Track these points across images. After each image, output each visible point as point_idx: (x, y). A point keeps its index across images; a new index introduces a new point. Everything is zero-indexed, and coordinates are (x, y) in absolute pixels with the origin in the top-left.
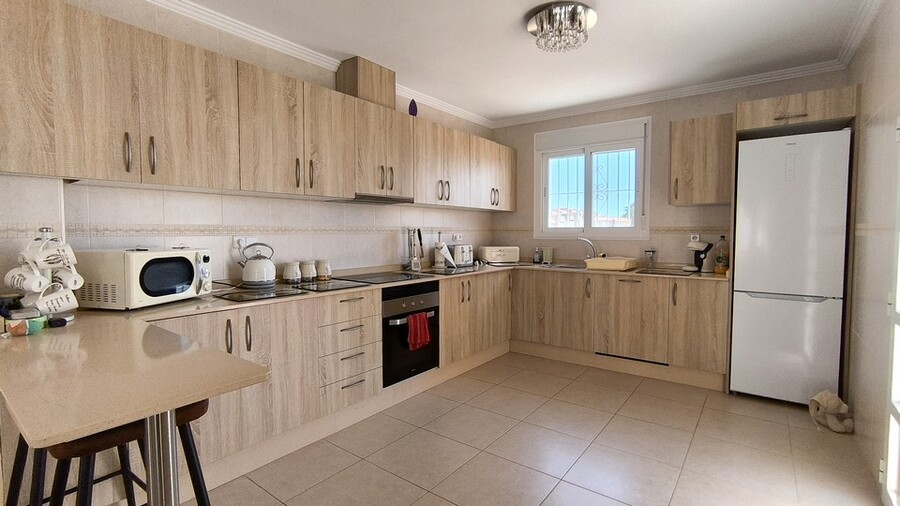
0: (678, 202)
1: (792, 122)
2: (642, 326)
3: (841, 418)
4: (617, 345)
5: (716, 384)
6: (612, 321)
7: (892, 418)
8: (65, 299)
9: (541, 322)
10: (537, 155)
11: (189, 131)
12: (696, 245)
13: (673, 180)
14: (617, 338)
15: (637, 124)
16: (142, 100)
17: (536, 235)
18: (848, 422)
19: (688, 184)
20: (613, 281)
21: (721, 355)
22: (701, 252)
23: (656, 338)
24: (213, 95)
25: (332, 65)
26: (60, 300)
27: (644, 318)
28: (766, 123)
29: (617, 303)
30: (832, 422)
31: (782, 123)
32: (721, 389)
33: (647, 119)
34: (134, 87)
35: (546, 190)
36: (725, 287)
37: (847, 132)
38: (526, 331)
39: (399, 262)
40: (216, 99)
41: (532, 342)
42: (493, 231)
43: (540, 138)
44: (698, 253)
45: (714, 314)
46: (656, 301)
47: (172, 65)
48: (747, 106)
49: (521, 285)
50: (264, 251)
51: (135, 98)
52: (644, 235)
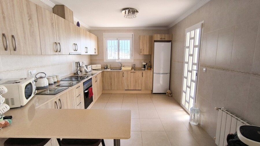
0: (141, 54)
1: (163, 40)
2: (136, 82)
3: (170, 94)
4: (130, 88)
5: (150, 92)
6: (129, 82)
7: (183, 93)
8: (5, 108)
9: (111, 84)
10: (104, 39)
11: (24, 33)
12: (144, 64)
13: (140, 49)
14: (130, 86)
15: (130, 34)
16: (6, 19)
17: (105, 61)
18: (171, 94)
19: (143, 50)
20: (129, 73)
21: (151, 86)
22: (145, 65)
23: (139, 85)
24: (30, 18)
25: (52, 5)
26: (3, 109)
27: (136, 80)
28: (159, 39)
29: (130, 78)
30: (169, 95)
31: (161, 40)
32: (151, 93)
33: (133, 33)
34: (3, 13)
35: (107, 49)
36: (152, 72)
37: (170, 43)
38: (107, 87)
39: (73, 72)
40: (31, 20)
41: (109, 90)
42: (91, 60)
43: (105, 34)
44: (144, 65)
45: (150, 78)
46: (139, 77)
47: (15, 4)
48: (156, 35)
49: (105, 75)
50: (43, 75)
51: (4, 18)
52: (133, 61)
